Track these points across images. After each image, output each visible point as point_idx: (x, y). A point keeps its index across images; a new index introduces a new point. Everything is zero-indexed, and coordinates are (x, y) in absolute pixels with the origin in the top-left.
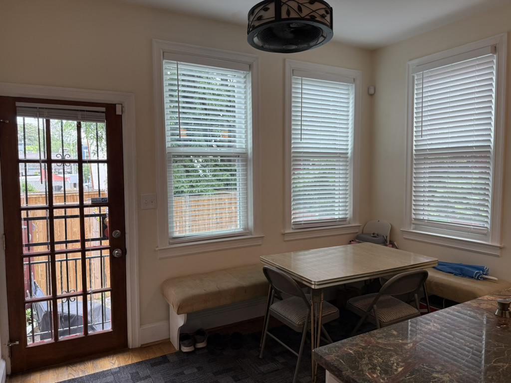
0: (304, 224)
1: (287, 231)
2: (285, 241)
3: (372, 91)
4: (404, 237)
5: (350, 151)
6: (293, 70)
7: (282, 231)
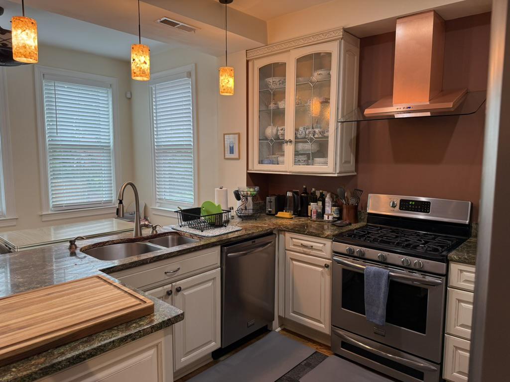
0: (65, 206)
1: (44, 213)
2: (43, 222)
3: (129, 96)
4: (154, 213)
5: (112, 144)
6: (43, 75)
7: (40, 213)
